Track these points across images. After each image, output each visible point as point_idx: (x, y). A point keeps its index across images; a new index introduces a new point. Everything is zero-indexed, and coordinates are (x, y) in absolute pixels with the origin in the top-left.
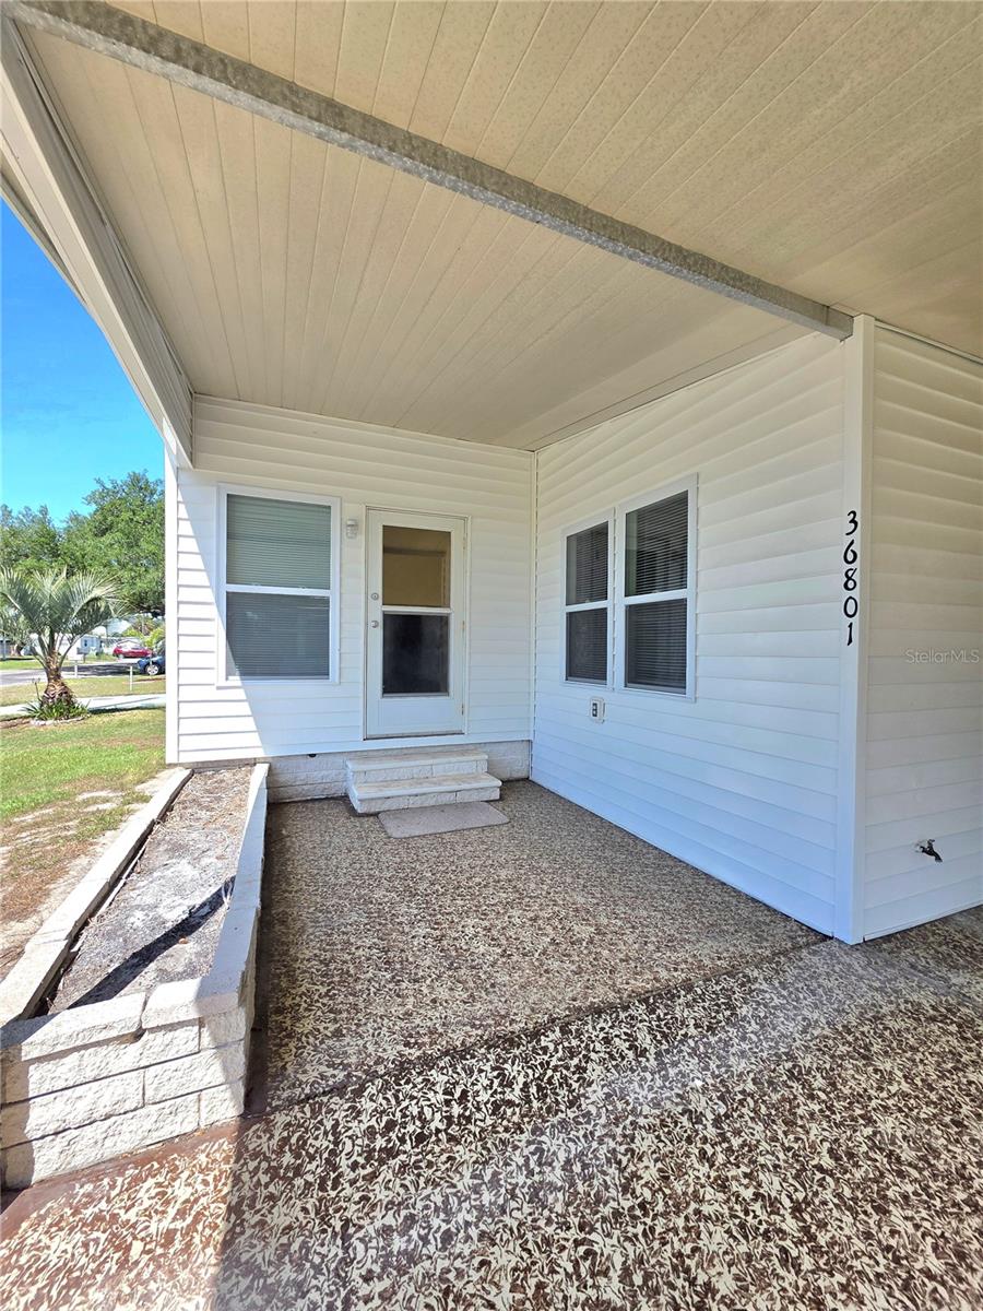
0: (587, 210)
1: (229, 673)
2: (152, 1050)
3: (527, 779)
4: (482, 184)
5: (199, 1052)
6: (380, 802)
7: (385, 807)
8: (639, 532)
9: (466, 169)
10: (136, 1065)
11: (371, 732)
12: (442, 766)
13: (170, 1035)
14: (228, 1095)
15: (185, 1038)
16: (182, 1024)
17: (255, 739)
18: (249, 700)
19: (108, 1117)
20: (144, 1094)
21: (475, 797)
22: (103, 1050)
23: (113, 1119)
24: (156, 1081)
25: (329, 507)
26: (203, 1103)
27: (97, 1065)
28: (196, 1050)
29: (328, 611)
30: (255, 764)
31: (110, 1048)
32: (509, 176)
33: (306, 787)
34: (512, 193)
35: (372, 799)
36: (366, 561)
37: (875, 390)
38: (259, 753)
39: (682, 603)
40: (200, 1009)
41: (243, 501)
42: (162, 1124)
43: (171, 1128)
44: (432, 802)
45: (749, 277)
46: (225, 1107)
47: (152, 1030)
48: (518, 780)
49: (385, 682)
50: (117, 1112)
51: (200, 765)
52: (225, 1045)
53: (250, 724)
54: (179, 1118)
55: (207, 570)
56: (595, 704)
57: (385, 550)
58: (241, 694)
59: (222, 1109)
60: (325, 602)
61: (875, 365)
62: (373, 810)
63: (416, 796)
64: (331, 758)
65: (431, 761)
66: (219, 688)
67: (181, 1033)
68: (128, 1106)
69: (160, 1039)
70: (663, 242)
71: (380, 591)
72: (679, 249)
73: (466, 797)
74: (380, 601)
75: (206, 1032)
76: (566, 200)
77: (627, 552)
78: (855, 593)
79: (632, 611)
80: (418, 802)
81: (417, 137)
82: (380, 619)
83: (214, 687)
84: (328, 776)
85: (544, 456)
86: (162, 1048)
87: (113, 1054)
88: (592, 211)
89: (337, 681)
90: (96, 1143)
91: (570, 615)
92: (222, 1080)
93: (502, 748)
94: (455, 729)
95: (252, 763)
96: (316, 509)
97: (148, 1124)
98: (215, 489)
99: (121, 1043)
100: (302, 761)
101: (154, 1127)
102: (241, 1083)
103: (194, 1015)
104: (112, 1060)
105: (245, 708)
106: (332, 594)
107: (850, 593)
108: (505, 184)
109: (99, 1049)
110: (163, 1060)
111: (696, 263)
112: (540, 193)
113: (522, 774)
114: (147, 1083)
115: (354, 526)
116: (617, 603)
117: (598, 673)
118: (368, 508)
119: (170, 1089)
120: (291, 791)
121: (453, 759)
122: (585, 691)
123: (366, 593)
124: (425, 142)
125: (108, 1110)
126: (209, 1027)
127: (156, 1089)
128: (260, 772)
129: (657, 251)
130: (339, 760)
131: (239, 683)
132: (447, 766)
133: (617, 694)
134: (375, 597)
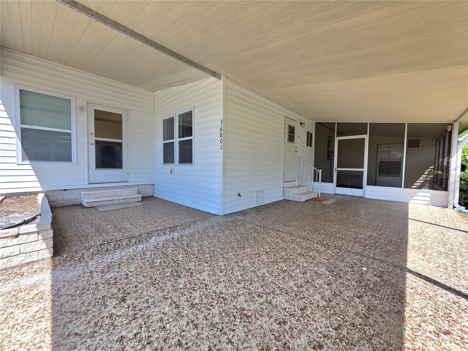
0: (150, 40)
1: (23, 160)
2: (22, 240)
3: (152, 196)
4: (119, 29)
5: (38, 241)
6: (95, 203)
7: (98, 204)
8: (183, 120)
9: (115, 24)
10: (17, 244)
11: (91, 182)
12: (120, 192)
13: (28, 236)
14: (48, 251)
15: (34, 237)
16: (32, 233)
17: (38, 184)
18: (33, 169)
19: (8, 257)
20: (20, 251)
21: (132, 200)
22: (6, 240)
23: (10, 258)
24: (24, 248)
25: (70, 100)
26: (40, 254)
27: (4, 243)
28: (37, 240)
29: (71, 138)
30: (38, 194)
31: (8, 239)
32: (127, 28)
33: (63, 202)
34: (128, 32)
35: (92, 202)
36: (87, 122)
37: (226, 93)
38: (40, 189)
39: (191, 140)
40: (38, 229)
41: (28, 93)
42: (26, 259)
43: (30, 260)
44: (117, 202)
45: (194, 62)
46: (48, 254)
47: (22, 234)
48: (149, 197)
49: (96, 164)
50: (11, 256)
51: (9, 195)
52: (46, 239)
53: (35, 178)
54: (32, 257)
55: (10, 118)
56: (171, 170)
57: (96, 119)
58: (30, 167)
59: (46, 255)
60: (69, 134)
61: (226, 87)
62: (93, 206)
63: (110, 200)
64: (74, 191)
65: (116, 190)
66: (18, 165)
67: (32, 236)
68: (15, 254)
69: (25, 237)
70: (171, 51)
71: (93, 132)
72: (176, 53)
73: (129, 201)
74: (94, 136)
75: (40, 236)
76: (144, 36)
77: (179, 126)
78: (222, 138)
79: (180, 142)
80: (111, 202)
81: (100, 14)
82: (94, 142)
83: (16, 164)
84: (72, 197)
85: (156, 93)
86: (26, 239)
87: (9, 241)
88: (151, 40)
89: (75, 163)
90: (4, 263)
91: (164, 144)
92: (46, 247)
93: (143, 187)
94: (125, 180)
95: (37, 193)
96: (64, 100)
97: (22, 258)
98: (13, 86)
99: (12, 238)
100: (61, 192)
101: (24, 259)
102: (52, 248)
103: (36, 230)
104: (9, 242)
105: (32, 173)
106: (73, 132)
107: (221, 138)
108: (126, 30)
109: (4, 239)
110: (26, 242)
111: (180, 57)
112: (136, 34)
113: (151, 195)
114: (21, 248)
115: (82, 108)
116: (176, 140)
117: (172, 162)
118: (87, 103)
119: (30, 249)
120: (55, 203)
121: (124, 190)
123: (88, 133)
124: (102, 15)
125: (8, 255)
126: (41, 234)
127: (24, 250)
128: (40, 196)
129: (170, 53)
130: (78, 192)
131: (29, 163)
132: (122, 192)
133: (177, 167)
134: (92, 134)
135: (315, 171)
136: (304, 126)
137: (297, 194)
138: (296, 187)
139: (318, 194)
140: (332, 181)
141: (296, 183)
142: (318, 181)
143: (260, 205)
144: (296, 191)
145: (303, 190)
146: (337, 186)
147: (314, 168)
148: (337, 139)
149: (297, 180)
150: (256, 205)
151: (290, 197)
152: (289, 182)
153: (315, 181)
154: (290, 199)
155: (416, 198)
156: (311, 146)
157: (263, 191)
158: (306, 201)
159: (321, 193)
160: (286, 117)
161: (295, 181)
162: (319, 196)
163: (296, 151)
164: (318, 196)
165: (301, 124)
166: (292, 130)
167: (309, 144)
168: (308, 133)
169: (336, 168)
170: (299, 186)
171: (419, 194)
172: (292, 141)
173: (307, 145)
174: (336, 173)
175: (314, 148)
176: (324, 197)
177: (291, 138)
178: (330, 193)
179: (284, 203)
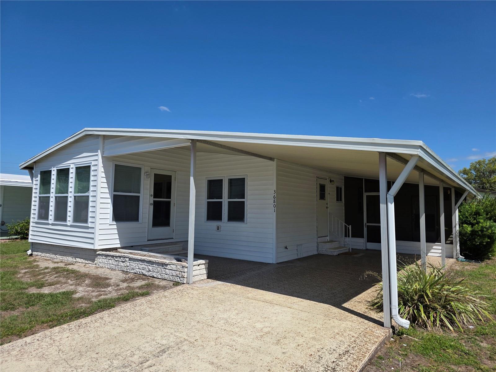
1: (113, 221)
10: (199, 269)
11: (149, 238)
17: (118, 241)
18: (118, 229)
20: (200, 273)
25: (141, 168)
26: (204, 276)
29: (139, 200)
36: (150, 185)
37: (278, 170)
38: (119, 246)
39: (243, 202)
41: (119, 166)
45: (258, 154)
49: (153, 223)
52: (206, 268)
53: (117, 236)
55: (108, 188)
56: (218, 227)
57: (155, 184)
58: (115, 227)
60: (138, 197)
61: (278, 166)
64: (137, 247)
65: (168, 247)
66: (110, 225)
71: (153, 194)
72: (248, 152)
74: (153, 197)
77: (229, 188)
78: (275, 204)
79: (229, 202)
82: (153, 203)
83: (108, 224)
89: (141, 222)
91: (208, 202)
94: (171, 237)
95: (117, 249)
96: (138, 169)
97: (200, 277)
98: (112, 163)
105: (116, 231)
106: (141, 195)
116: (225, 200)
117: (219, 218)
118: (151, 168)
122: (214, 224)
123: (149, 194)
130: (140, 247)
131: (115, 223)
132: (172, 248)
133: (225, 224)
134: (151, 196)
135: (346, 226)
136: (333, 183)
137: (330, 249)
138: (328, 242)
139: (349, 249)
140: (363, 237)
141: (328, 238)
142: (349, 237)
143: (300, 257)
144: (328, 245)
145: (335, 245)
146: (368, 242)
147: (344, 224)
148: (365, 195)
149: (329, 236)
150: (297, 258)
151: (324, 251)
152: (322, 237)
153: (346, 236)
154: (324, 253)
155: (432, 251)
156: (341, 200)
157: (301, 245)
158: (338, 254)
159: (352, 249)
160: (318, 178)
161: (327, 236)
162: (351, 251)
163: (327, 208)
164: (349, 250)
165: (331, 181)
166: (322, 188)
167: (339, 198)
168: (337, 188)
169: (366, 224)
170: (331, 241)
171: (434, 247)
172: (323, 199)
173: (337, 200)
174: (366, 228)
175: (344, 202)
176: (355, 251)
177: (322, 196)
178: (361, 249)
179: (318, 257)
